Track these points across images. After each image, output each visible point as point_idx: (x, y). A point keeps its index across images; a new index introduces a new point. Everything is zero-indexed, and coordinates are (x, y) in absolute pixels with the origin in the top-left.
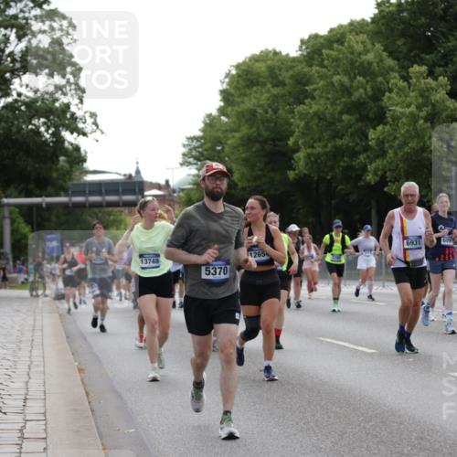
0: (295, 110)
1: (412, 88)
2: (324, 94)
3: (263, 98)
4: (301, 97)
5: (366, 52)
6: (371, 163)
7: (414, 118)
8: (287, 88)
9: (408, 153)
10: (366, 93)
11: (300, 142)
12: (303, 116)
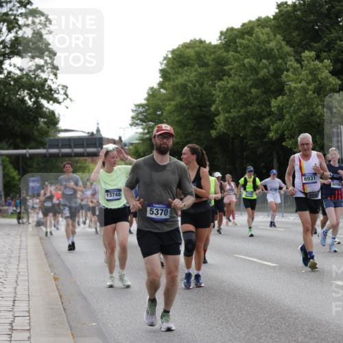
0: (216, 85)
1: (304, 68)
2: (238, 73)
3: (192, 75)
4: (221, 74)
5: (270, 41)
6: (273, 125)
7: (304, 90)
8: (209, 68)
9: (301, 117)
10: (269, 72)
11: (220, 108)
12: (222, 89)
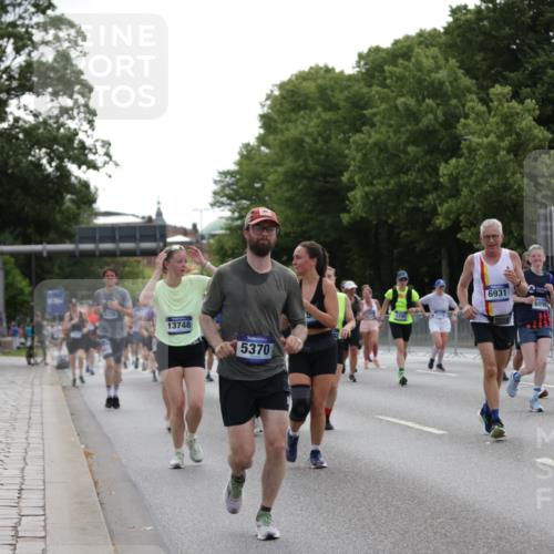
0: (351, 140)
1: (493, 113)
2: (386, 121)
3: (312, 124)
4: (358, 123)
5: (438, 68)
6: (441, 204)
7: (494, 150)
8: (340, 112)
9: (486, 192)
10: (436, 118)
11: (356, 178)
12: (360, 147)
